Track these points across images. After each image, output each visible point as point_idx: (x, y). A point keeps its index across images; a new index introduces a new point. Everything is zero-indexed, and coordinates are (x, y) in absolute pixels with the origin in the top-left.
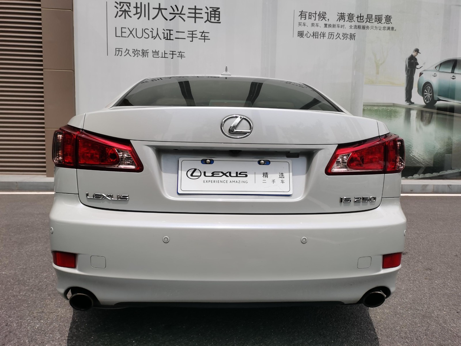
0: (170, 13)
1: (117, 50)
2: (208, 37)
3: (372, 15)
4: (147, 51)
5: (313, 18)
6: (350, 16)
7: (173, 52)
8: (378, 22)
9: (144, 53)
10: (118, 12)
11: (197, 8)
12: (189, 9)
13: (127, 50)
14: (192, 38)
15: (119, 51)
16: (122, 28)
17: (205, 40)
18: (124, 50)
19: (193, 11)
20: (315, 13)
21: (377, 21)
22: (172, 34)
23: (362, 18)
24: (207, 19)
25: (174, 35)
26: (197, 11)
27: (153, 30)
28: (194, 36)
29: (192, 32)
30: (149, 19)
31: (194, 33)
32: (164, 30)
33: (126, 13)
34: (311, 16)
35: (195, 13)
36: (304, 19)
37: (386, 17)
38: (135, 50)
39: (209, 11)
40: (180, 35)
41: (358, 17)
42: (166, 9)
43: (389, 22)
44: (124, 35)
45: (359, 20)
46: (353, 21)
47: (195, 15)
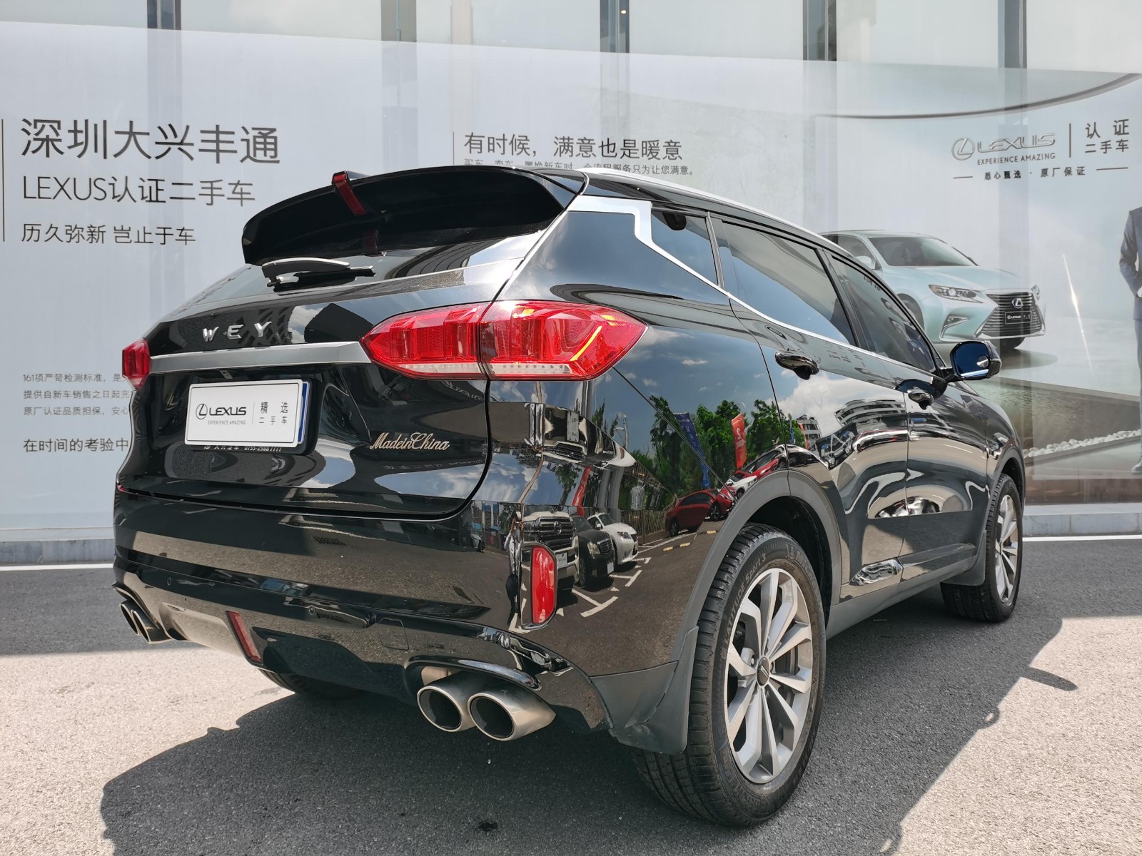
0: (157, 143)
1: (30, 227)
2: (249, 193)
3: (635, 141)
4: (101, 229)
5: (498, 150)
6: (584, 143)
7: (164, 228)
8: (651, 156)
9: (94, 233)
10: (29, 142)
11: (221, 129)
12: (202, 132)
13: (51, 227)
14: (210, 197)
15: (32, 230)
16: (39, 178)
17: (244, 201)
18: (44, 229)
19: (213, 137)
20: (502, 138)
21: (648, 152)
22: (162, 190)
23: (611, 148)
24: (246, 155)
25: (168, 191)
26: (222, 137)
27: (115, 180)
28: (215, 192)
29: (211, 182)
30: (105, 157)
31: (215, 185)
32: (143, 181)
33: (50, 143)
34: (493, 144)
35: (218, 141)
36: (478, 153)
37: (667, 144)
38: (71, 226)
39: (250, 137)
40: (185, 191)
41: (602, 146)
42: (148, 134)
43: (675, 156)
44: (44, 193)
45: (605, 153)
46: (592, 156)
47: (218, 146)
